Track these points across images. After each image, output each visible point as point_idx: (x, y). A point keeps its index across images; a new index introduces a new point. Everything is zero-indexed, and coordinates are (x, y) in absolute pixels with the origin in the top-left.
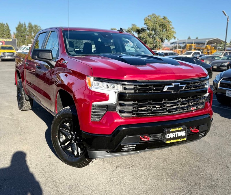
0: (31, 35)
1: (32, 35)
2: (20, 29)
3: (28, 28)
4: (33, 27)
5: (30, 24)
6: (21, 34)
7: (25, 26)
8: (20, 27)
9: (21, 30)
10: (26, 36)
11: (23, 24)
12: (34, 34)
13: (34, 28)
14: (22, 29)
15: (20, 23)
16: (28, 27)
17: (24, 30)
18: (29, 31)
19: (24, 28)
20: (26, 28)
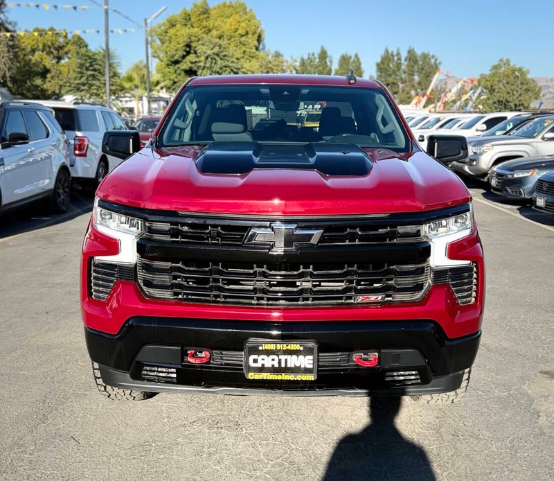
0: (410, 81)
1: (413, 80)
2: (386, 66)
3: (405, 63)
4: (419, 59)
5: (411, 52)
6: (387, 78)
7: (399, 59)
8: (386, 62)
9: (388, 69)
10: (399, 83)
11: (395, 53)
12: (418, 76)
13: (421, 63)
14: (391, 65)
15: (387, 51)
16: (406, 60)
17: (396, 69)
18: (406, 70)
19: (395, 63)
20: (400, 63)
